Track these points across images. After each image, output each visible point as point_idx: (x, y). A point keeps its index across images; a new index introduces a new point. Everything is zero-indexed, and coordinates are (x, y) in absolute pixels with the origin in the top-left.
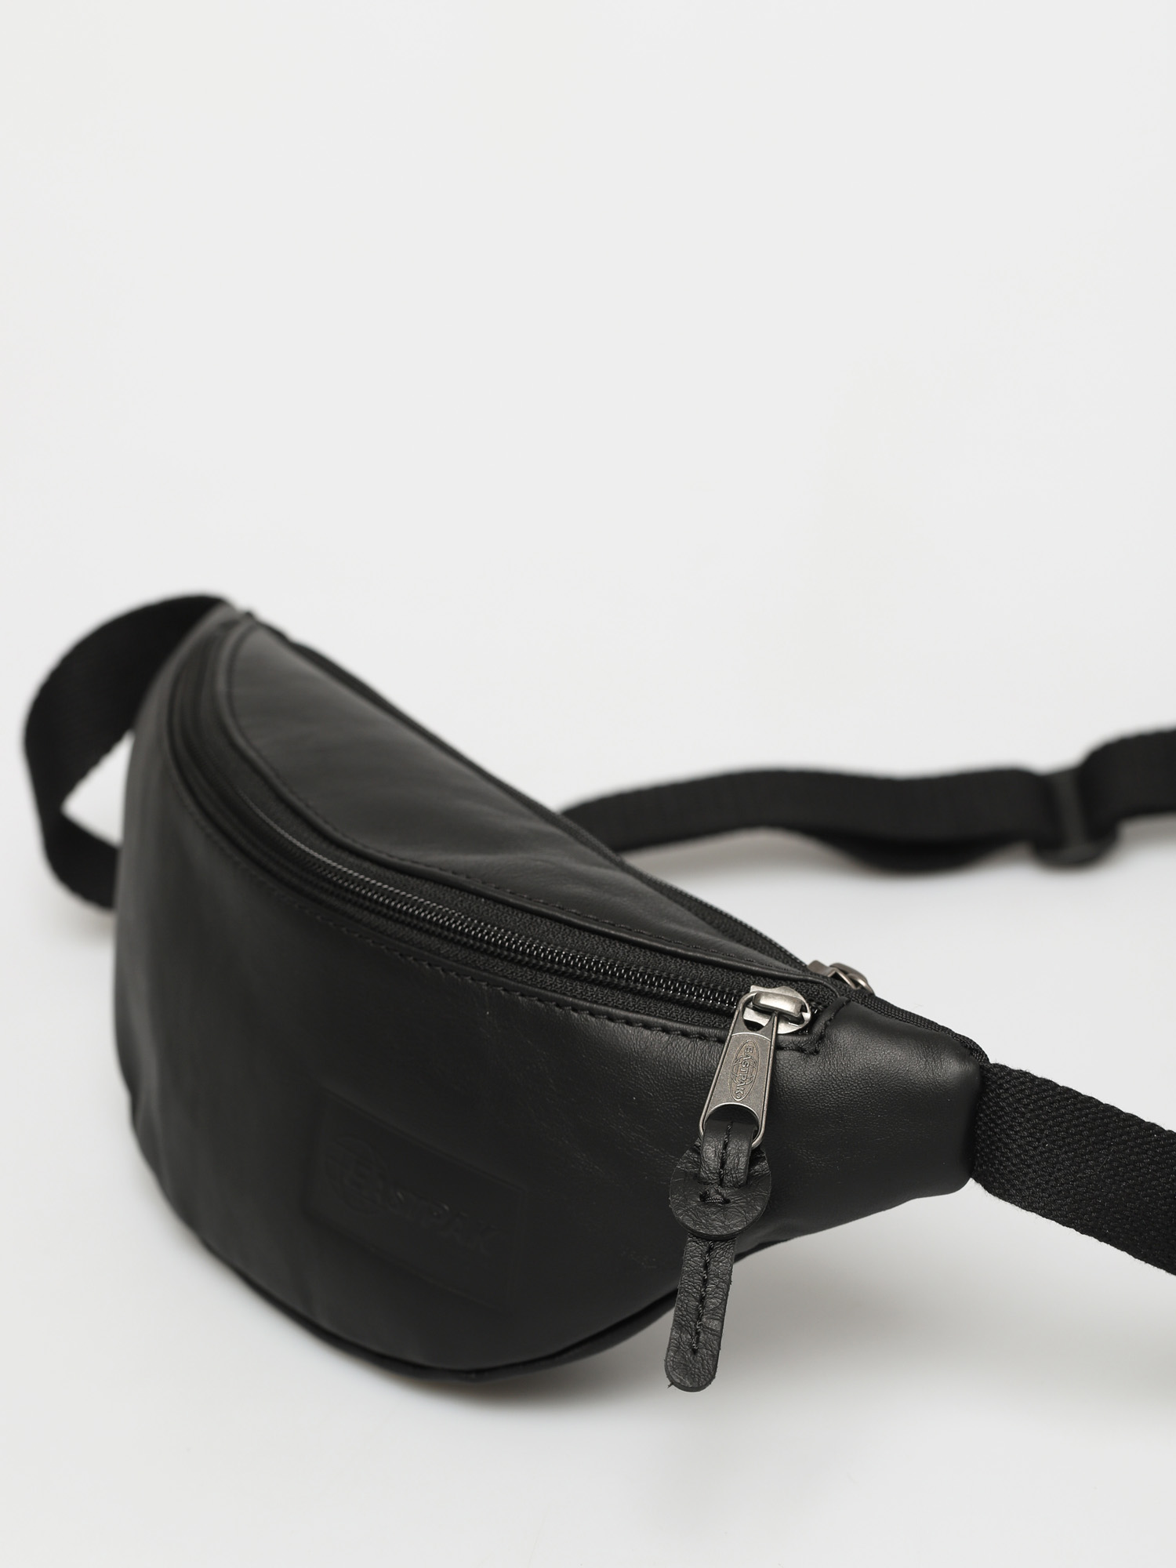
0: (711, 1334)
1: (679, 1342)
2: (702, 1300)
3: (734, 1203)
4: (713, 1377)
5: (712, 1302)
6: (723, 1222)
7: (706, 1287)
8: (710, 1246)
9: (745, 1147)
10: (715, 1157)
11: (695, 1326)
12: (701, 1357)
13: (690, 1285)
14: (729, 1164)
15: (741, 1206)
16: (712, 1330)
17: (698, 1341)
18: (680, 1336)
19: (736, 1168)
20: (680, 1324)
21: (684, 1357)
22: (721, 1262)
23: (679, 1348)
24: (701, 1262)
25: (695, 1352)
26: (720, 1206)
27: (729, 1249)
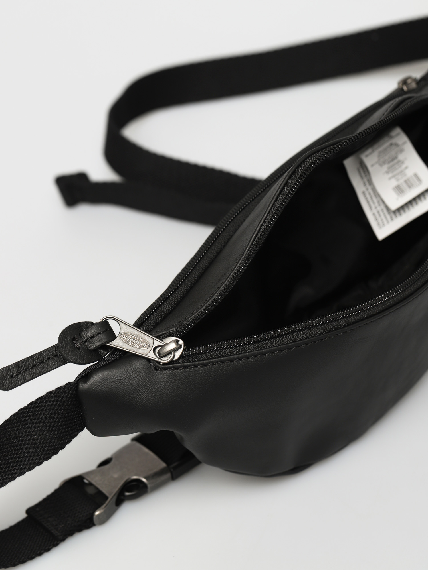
0: (24, 378)
1: (11, 369)
2: (34, 366)
3: (80, 351)
4: (8, 390)
5: (36, 370)
6: (69, 353)
7: (40, 364)
8: (57, 355)
9: (104, 341)
10: (93, 332)
11: (22, 370)
12: (12, 381)
13: (37, 358)
14: (93, 340)
15: (80, 355)
16: (25, 377)
17: (17, 375)
18: (14, 368)
19: (94, 343)
20: (19, 364)
21: (7, 375)
22: (54, 363)
23: (9, 370)
24: (49, 356)
25: (12, 377)
26: (75, 347)
27: (62, 362)
